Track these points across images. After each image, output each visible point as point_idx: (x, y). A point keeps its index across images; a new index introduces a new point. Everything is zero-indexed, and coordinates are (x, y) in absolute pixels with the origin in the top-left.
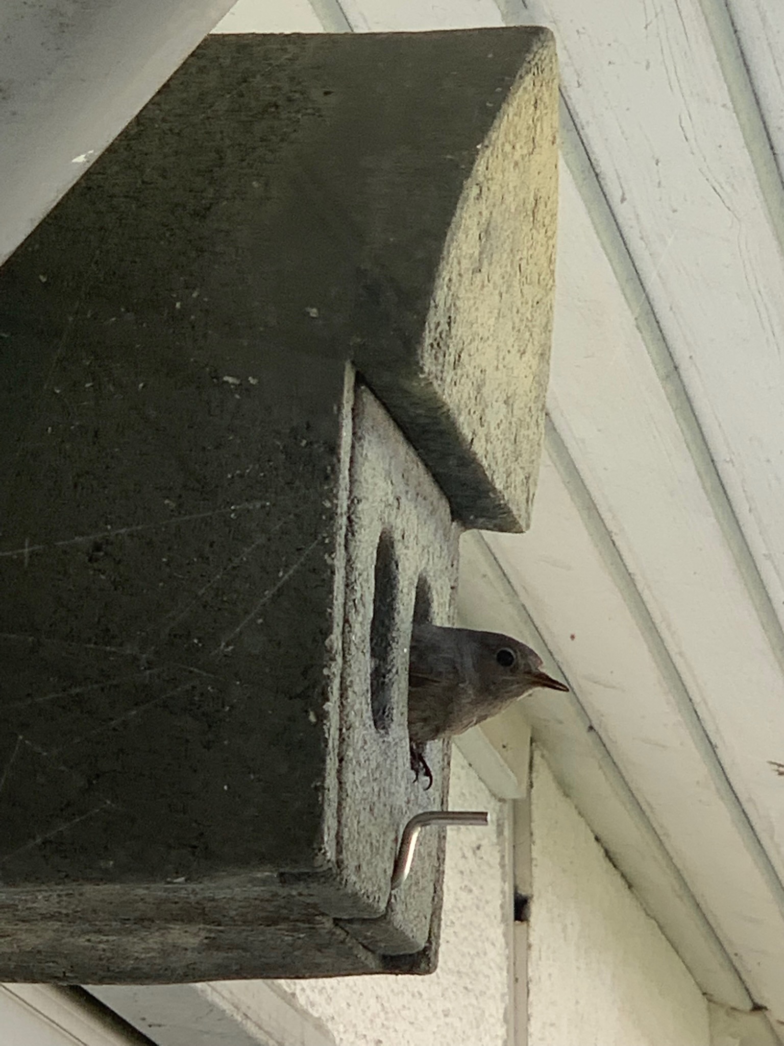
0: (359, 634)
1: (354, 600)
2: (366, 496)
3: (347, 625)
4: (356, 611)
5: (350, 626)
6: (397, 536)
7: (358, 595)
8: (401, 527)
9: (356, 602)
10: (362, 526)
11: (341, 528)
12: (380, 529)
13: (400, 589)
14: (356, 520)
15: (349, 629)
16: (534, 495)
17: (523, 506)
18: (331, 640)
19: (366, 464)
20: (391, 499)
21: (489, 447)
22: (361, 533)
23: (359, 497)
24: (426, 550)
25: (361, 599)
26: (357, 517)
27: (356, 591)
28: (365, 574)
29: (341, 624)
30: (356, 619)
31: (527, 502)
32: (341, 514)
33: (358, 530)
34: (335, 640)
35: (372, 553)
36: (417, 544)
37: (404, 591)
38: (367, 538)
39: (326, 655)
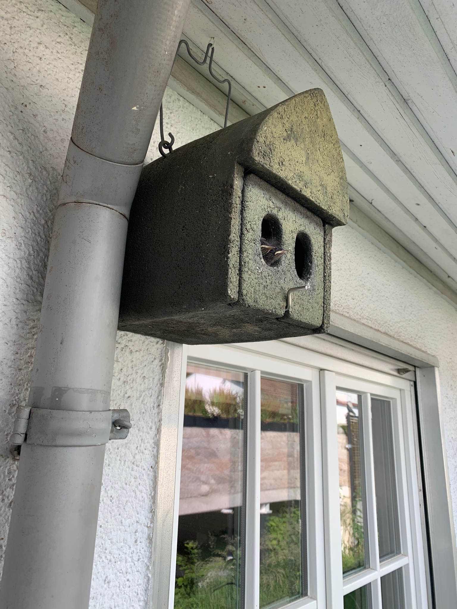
2: (251, 201)
11: (237, 208)
14: (246, 207)
23: (248, 201)
32: (237, 204)
33: (248, 210)
39: (229, 242)
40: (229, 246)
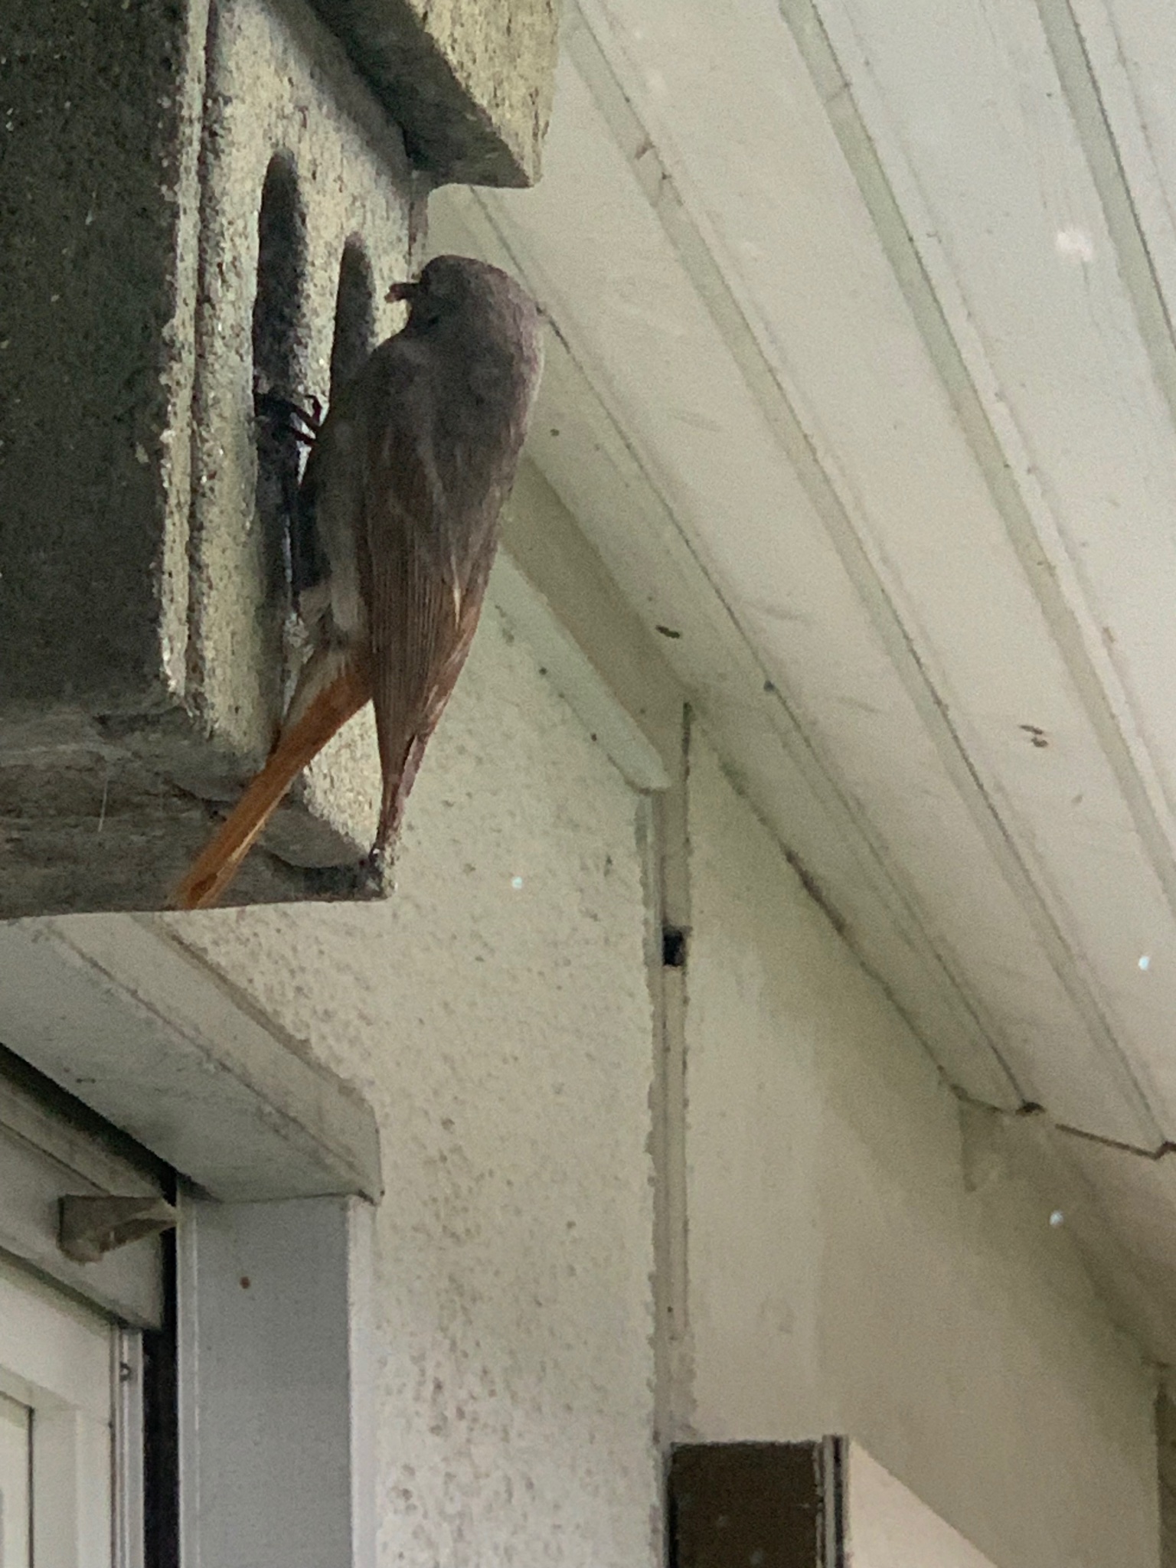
0: (230, 321)
1: (220, 265)
2: (241, 94)
3: (207, 306)
4: (224, 281)
5: (213, 307)
6: (303, 170)
7: (227, 257)
8: (309, 157)
9: (224, 267)
10: (232, 144)
11: (191, 144)
12: (268, 154)
13: (310, 259)
14: (220, 131)
15: (211, 312)
16: (547, 124)
17: (528, 140)
18: (172, 326)
19: (239, 41)
20: (289, 108)
21: (458, 32)
22: (230, 154)
23: (227, 94)
24: (358, 204)
25: (233, 263)
26: (224, 128)
27: (223, 249)
28: (240, 224)
29: (193, 303)
30: (224, 296)
31: (535, 135)
32: (191, 121)
33: (227, 150)
34: (181, 326)
35: (254, 191)
36: (341, 191)
37: (317, 263)
38: (241, 163)
39: (164, 352)
40: (163, 379)
